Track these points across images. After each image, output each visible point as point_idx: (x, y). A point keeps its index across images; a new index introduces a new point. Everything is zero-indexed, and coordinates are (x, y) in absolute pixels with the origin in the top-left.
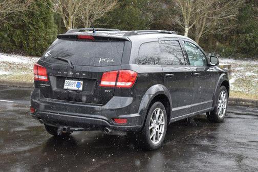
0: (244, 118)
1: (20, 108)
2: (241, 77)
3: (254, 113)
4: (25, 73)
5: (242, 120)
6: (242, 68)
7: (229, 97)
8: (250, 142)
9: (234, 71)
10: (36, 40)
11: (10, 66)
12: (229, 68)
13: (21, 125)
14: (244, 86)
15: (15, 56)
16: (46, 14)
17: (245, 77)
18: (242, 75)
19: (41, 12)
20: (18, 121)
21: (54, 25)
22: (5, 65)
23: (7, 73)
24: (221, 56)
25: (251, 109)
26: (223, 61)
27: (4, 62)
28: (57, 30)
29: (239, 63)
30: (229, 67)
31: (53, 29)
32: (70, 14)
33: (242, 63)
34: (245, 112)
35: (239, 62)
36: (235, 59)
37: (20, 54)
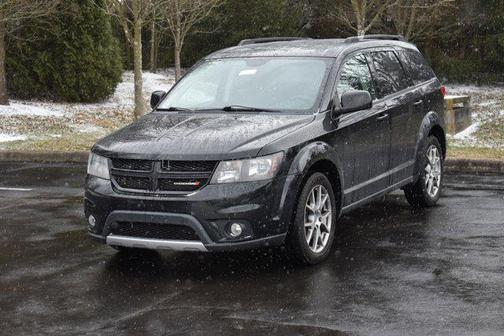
0: (470, 196)
1: (44, 201)
2: (491, 120)
3: (490, 186)
4: (59, 136)
5: (463, 199)
6: (492, 102)
7: (446, 159)
8: (470, 238)
9: (476, 109)
10: (78, 70)
11: (28, 124)
12: (465, 103)
13: (42, 231)
14: (497, 137)
15: (39, 104)
16: (96, 18)
17: (500, 120)
18: (493, 116)
19: (86, 15)
20: (39, 225)
21: (112, 39)
22: (19, 122)
23: (23, 138)
24: (450, 82)
25: (487, 179)
26: (453, 91)
27: (17, 117)
28: (118, 49)
29: (487, 93)
30: (465, 101)
31: (111, 48)
32: (136, 16)
33: (493, 92)
34: (474, 185)
35: (486, 91)
36: (479, 85)
37: (48, 101)
